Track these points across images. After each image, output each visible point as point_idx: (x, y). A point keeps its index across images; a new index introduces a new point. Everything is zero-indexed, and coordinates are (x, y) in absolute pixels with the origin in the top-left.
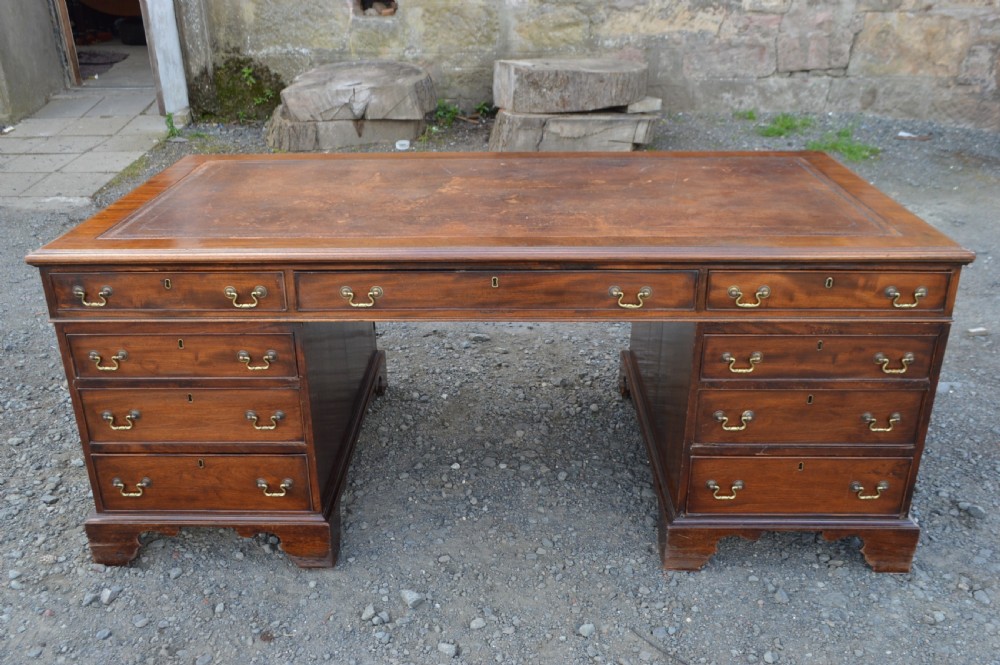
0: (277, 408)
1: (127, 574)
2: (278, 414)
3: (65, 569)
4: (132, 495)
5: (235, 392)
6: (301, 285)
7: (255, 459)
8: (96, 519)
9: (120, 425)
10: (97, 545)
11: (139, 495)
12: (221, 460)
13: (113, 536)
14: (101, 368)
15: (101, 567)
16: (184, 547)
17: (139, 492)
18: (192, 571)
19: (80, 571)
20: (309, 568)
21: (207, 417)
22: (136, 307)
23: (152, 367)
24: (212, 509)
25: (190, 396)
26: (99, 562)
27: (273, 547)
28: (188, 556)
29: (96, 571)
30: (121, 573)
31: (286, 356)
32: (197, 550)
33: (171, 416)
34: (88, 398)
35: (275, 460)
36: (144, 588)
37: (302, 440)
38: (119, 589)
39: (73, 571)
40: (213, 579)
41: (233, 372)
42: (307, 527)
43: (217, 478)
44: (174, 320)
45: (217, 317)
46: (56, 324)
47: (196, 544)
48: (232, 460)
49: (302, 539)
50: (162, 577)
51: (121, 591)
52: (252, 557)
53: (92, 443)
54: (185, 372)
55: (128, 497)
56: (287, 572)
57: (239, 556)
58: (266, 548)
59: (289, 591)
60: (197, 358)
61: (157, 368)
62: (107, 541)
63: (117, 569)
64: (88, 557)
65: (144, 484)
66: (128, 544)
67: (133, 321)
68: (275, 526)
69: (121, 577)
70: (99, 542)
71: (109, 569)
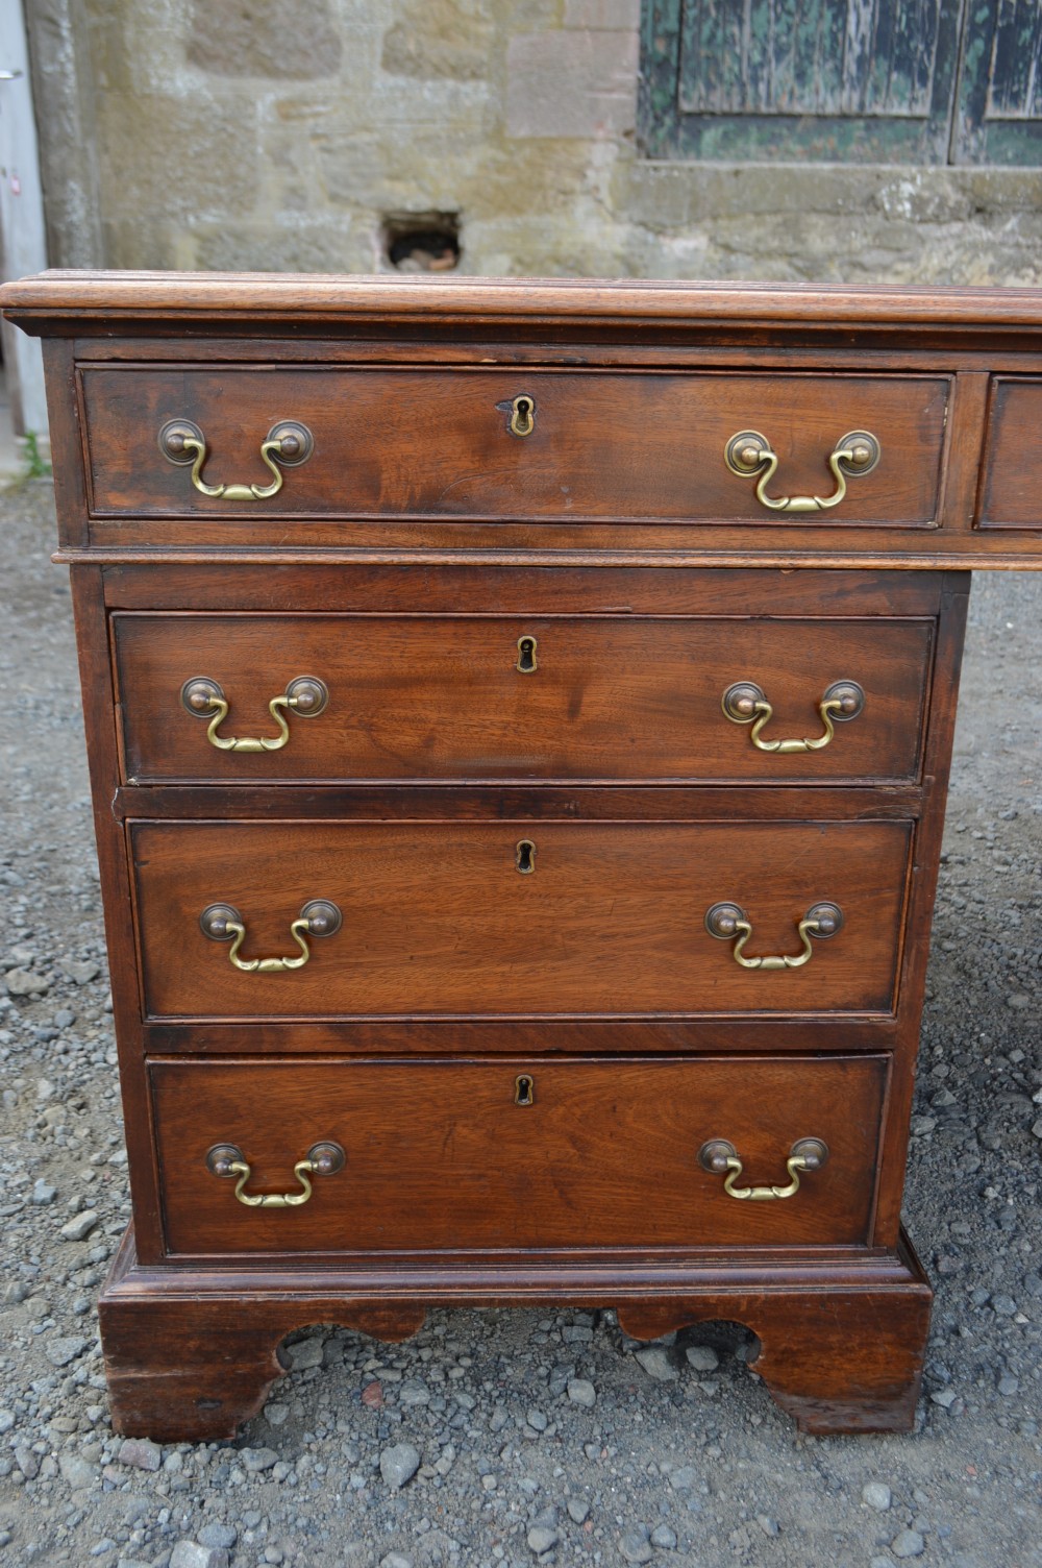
0: (820, 895)
1: (237, 1476)
2: (821, 916)
3: (23, 1461)
4: (273, 1200)
5: (686, 836)
6: (1008, 430)
7: (709, 1076)
8: (133, 1288)
9: (262, 958)
10: (132, 1374)
11: (299, 1200)
12: (598, 1077)
13: (192, 1344)
14: (224, 745)
15: (146, 1449)
16: (390, 1366)
17: (300, 1191)
18: (449, 1452)
19: (74, 1468)
20: (834, 1434)
21: (572, 925)
22: (387, 508)
23: (408, 739)
24: (538, 1247)
25: (526, 849)
26: (132, 1432)
27: (678, 1359)
28: (415, 1396)
29: (130, 1466)
30: (216, 1473)
31: (894, 703)
32: (435, 1376)
33: (448, 921)
34: (164, 854)
35: (781, 1074)
36: (310, 1529)
37: (884, 1004)
38: (226, 1537)
39: (49, 1466)
40: (530, 1484)
41: (695, 762)
42: (858, 1300)
43: (573, 1140)
44: (523, 559)
45: (683, 549)
46: (76, 566)
47: (426, 1354)
48: (634, 1077)
49: (833, 1338)
50: (358, 1481)
51: (235, 1543)
52: (620, 1395)
53: (153, 1019)
54: (528, 761)
55: (259, 1208)
56: (759, 1447)
57: (582, 1392)
58: (656, 1363)
59: (805, 1524)
60: (574, 709)
61: (429, 742)
62: (171, 1359)
63: (201, 1455)
64: (94, 1412)
65: (324, 1164)
66: (243, 1368)
67: (372, 558)
68: (753, 1299)
69: (219, 1486)
70: (140, 1364)
71: (174, 1460)
